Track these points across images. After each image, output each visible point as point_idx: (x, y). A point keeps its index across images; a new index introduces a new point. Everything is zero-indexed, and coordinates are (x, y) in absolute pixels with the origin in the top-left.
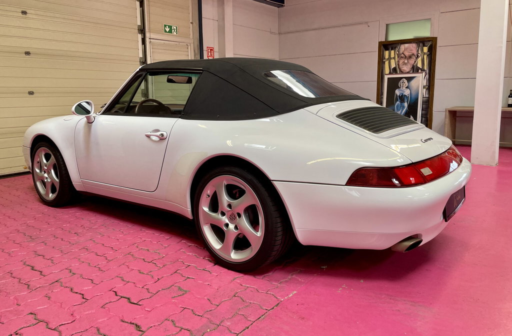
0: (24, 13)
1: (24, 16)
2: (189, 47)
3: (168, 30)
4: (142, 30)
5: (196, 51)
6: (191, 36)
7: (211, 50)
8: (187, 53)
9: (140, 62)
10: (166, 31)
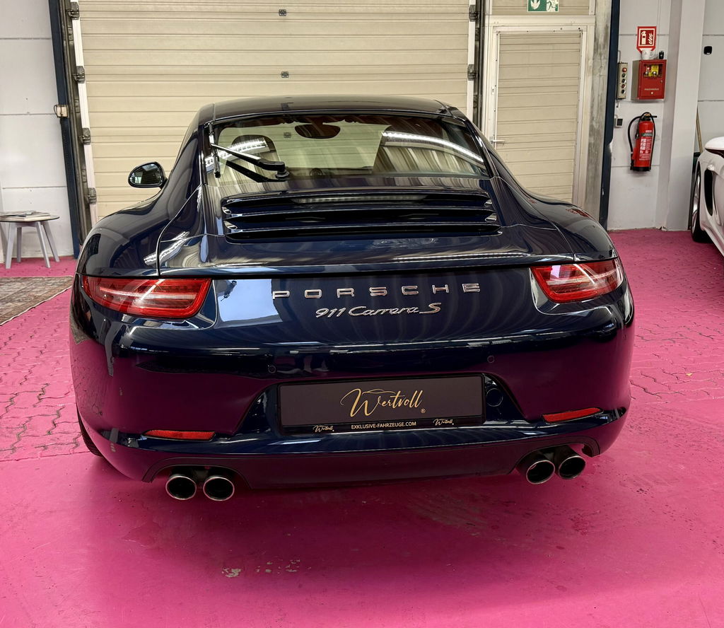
0: (283, 13)
1: (282, 17)
2: (585, 33)
3: (535, 5)
4: (478, 14)
5: (601, 40)
6: (591, 11)
7: (648, 32)
8: (576, 47)
9: (468, 72)
10: (531, 9)
